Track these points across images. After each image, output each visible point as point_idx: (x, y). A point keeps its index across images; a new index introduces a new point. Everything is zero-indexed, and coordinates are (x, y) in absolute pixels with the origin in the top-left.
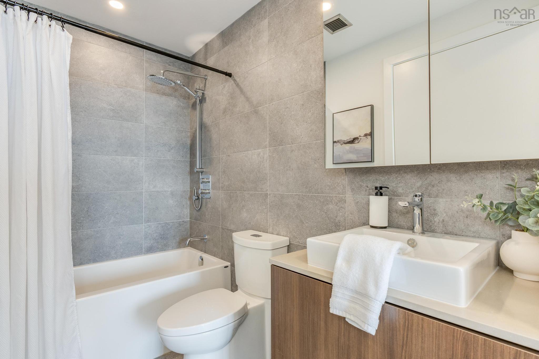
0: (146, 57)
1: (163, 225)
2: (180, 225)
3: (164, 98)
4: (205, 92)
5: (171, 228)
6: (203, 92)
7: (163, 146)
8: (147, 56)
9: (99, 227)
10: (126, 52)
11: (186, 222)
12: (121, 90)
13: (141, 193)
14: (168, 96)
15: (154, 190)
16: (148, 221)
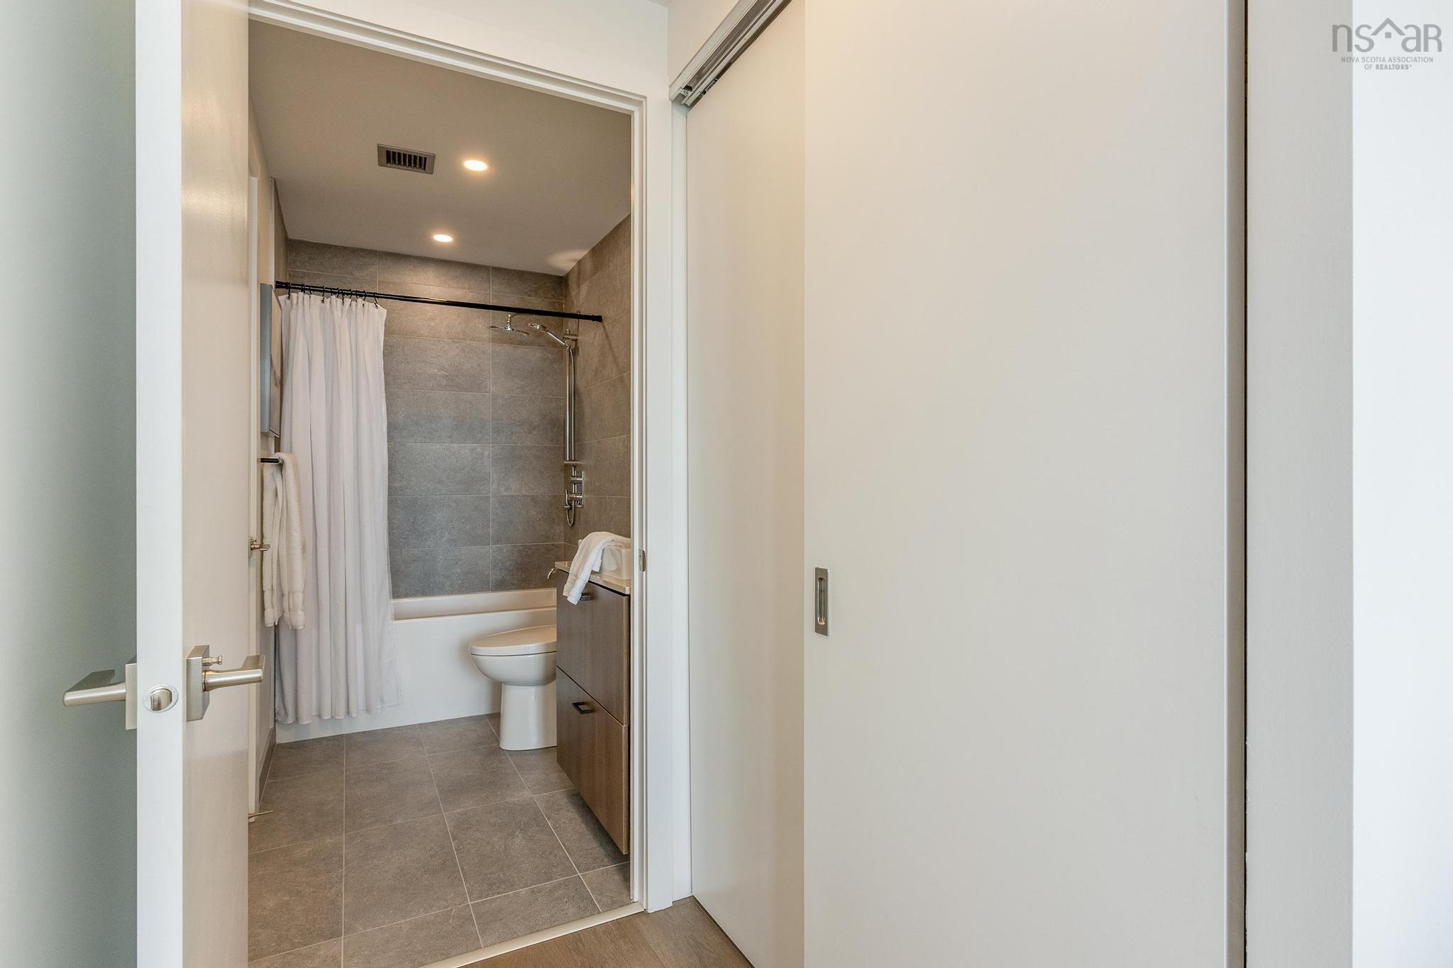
0: (493, 289)
1: (521, 548)
2: (548, 550)
3: (521, 351)
4: (579, 338)
5: (533, 553)
6: (575, 338)
7: (518, 426)
8: (495, 288)
9: (429, 547)
10: (463, 288)
11: (557, 547)
12: (457, 345)
13: (487, 499)
14: (527, 344)
15: (505, 494)
16: (497, 542)
